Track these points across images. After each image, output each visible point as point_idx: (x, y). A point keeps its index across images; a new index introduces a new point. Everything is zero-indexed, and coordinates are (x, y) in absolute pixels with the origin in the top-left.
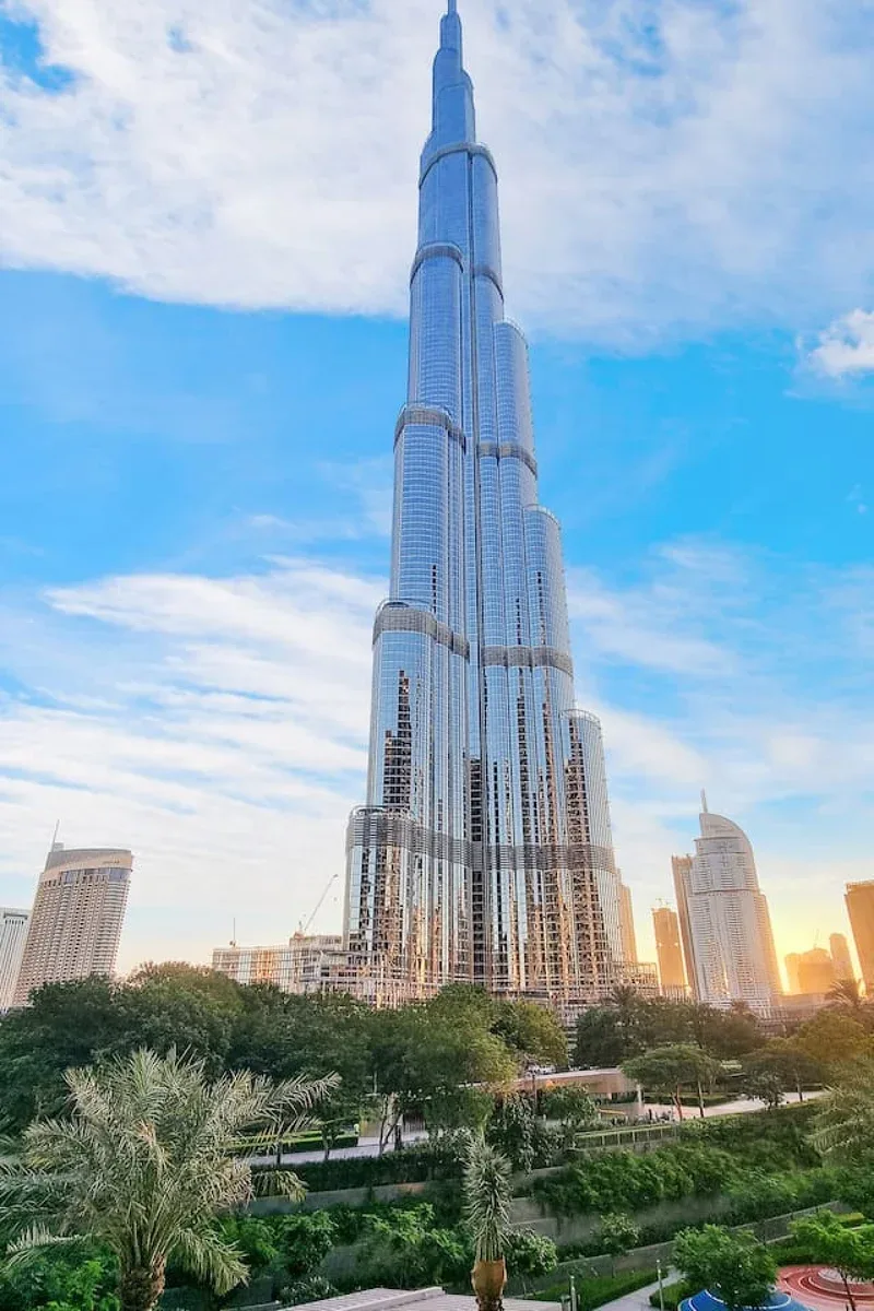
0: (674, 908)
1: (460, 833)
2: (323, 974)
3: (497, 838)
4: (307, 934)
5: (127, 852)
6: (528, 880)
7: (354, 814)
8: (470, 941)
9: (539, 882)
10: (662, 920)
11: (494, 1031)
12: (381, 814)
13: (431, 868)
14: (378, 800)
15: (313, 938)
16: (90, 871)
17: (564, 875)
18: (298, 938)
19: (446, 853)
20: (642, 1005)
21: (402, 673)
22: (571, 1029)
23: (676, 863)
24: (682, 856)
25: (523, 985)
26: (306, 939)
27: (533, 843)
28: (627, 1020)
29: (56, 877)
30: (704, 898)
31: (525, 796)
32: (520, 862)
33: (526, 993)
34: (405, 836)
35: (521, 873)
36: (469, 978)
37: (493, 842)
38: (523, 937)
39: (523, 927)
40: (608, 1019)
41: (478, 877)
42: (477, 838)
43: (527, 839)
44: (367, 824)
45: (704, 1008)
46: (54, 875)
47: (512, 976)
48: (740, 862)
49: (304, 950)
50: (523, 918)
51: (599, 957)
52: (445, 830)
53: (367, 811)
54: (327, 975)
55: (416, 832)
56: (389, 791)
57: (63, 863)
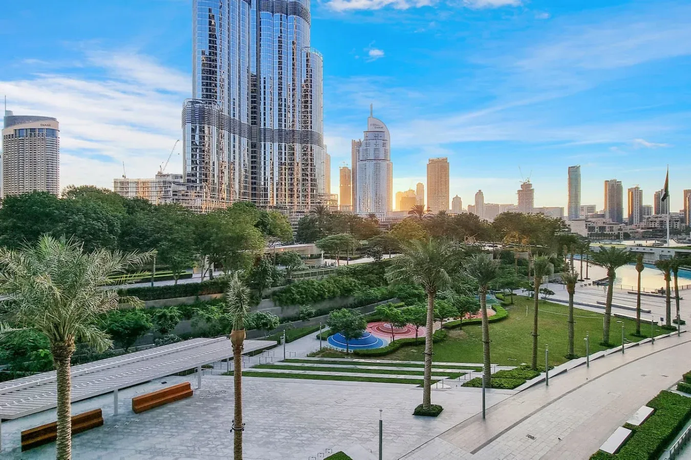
0: (350, 167)
1: (245, 120)
2: (174, 195)
3: (265, 124)
4: (165, 173)
5: (54, 119)
6: (280, 148)
7: (186, 104)
8: (249, 180)
9: (285, 150)
10: (344, 173)
11: (256, 226)
12: (201, 105)
13: (229, 139)
14: (199, 96)
15: (168, 175)
16: (33, 130)
17: (298, 147)
18: (160, 175)
19: (237, 131)
20: (328, 214)
21: (210, 10)
22: (296, 225)
23: (354, 143)
24: (357, 140)
25: (275, 203)
26: (164, 176)
27: (283, 128)
28: (321, 221)
29: (13, 133)
30: (364, 162)
31: (280, 99)
32: (276, 137)
33: (276, 207)
34: (214, 120)
35: (276, 144)
36: (249, 199)
37: (262, 127)
38: (276, 179)
39: (276, 174)
40: (313, 221)
41: (254, 146)
42: (254, 123)
43: (280, 125)
44: (193, 111)
45: (355, 217)
46: (11, 131)
47: (269, 199)
48: (384, 145)
49: (164, 181)
50: (276, 169)
51: (312, 190)
52: (237, 118)
53: (193, 103)
54: (176, 195)
55: (220, 117)
56: (205, 90)
57: (15, 124)
